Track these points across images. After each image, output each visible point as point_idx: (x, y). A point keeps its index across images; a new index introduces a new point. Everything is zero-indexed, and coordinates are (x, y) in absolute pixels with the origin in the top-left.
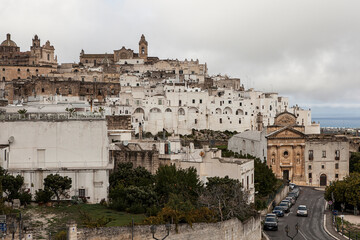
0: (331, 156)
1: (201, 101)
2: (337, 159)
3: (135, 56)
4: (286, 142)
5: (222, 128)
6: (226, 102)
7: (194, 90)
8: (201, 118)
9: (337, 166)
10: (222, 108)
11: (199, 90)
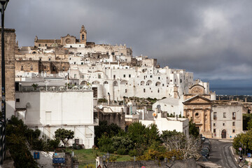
0: (229, 116)
1: (130, 76)
2: (234, 118)
3: (77, 41)
4: (198, 107)
5: (145, 96)
6: (149, 76)
7: (124, 67)
8: (130, 88)
9: (234, 124)
10: (146, 81)
11: (128, 67)
